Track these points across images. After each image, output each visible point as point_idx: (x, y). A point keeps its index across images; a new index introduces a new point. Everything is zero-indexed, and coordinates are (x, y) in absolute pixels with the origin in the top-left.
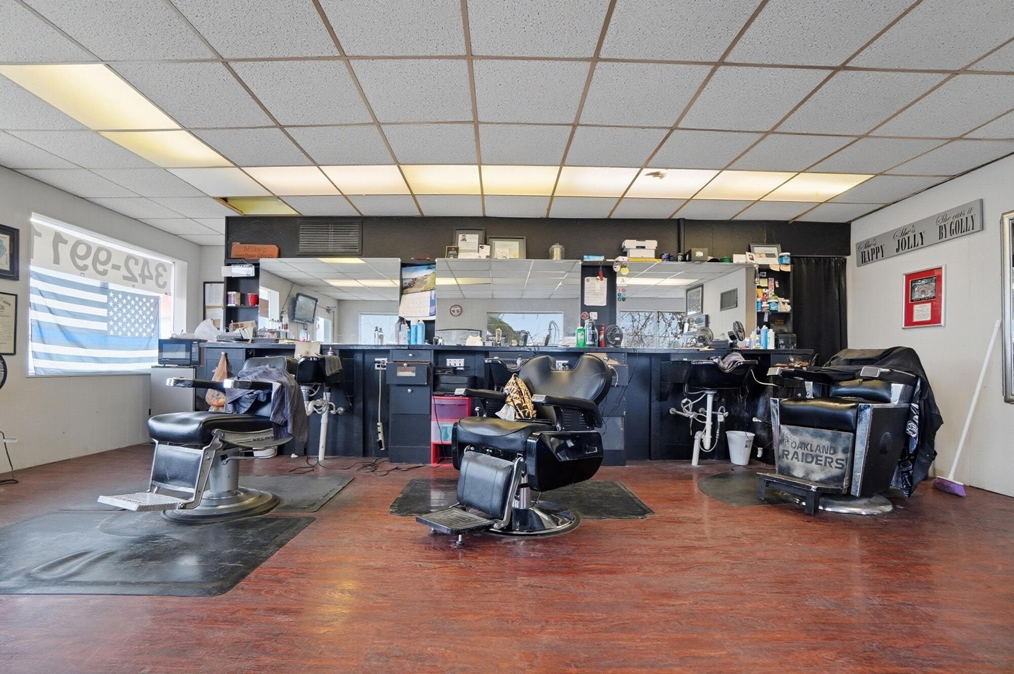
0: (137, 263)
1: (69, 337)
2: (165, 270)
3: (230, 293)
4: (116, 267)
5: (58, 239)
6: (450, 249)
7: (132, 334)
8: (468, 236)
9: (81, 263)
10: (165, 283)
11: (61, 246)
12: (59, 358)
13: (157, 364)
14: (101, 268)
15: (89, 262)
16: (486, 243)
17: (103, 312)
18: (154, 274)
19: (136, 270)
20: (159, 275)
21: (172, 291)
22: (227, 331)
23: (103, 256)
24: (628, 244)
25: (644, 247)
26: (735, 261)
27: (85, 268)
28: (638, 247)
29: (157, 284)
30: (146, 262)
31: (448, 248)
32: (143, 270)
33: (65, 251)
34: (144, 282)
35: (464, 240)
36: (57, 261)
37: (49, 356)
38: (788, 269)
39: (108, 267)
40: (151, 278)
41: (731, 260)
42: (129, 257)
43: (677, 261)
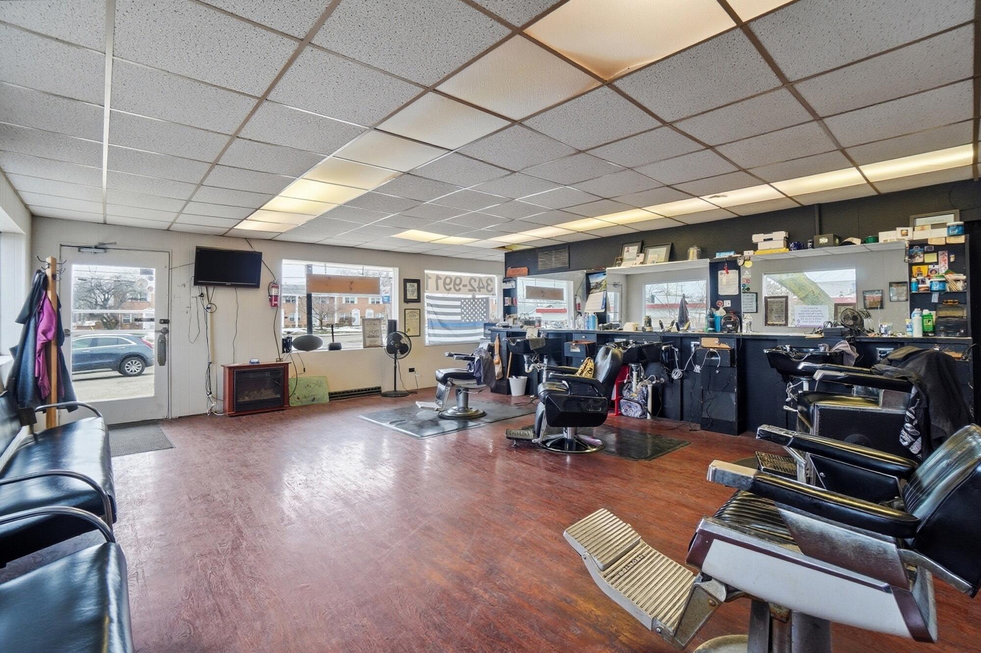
0: (475, 281)
1: (443, 325)
2: (492, 281)
3: (506, 298)
4: (465, 286)
5: (438, 278)
6: (617, 260)
7: (478, 320)
8: (631, 248)
9: (448, 287)
10: (492, 289)
11: (439, 281)
12: (440, 336)
13: (483, 337)
14: (457, 288)
15: (452, 286)
16: (641, 252)
17: (459, 310)
18: (485, 285)
19: (475, 285)
20: (488, 285)
21: (496, 293)
22: (505, 320)
23: (458, 281)
24: (756, 238)
25: (771, 239)
26: (881, 240)
27: (450, 289)
28: (765, 240)
29: (488, 290)
30: (480, 279)
31: (616, 258)
32: (479, 284)
33: (441, 282)
34: (480, 291)
35: (628, 251)
36: (437, 289)
37: (435, 335)
38: (961, 240)
39: (461, 286)
40: (483, 287)
41: (876, 240)
42: (472, 278)
43: (808, 248)
